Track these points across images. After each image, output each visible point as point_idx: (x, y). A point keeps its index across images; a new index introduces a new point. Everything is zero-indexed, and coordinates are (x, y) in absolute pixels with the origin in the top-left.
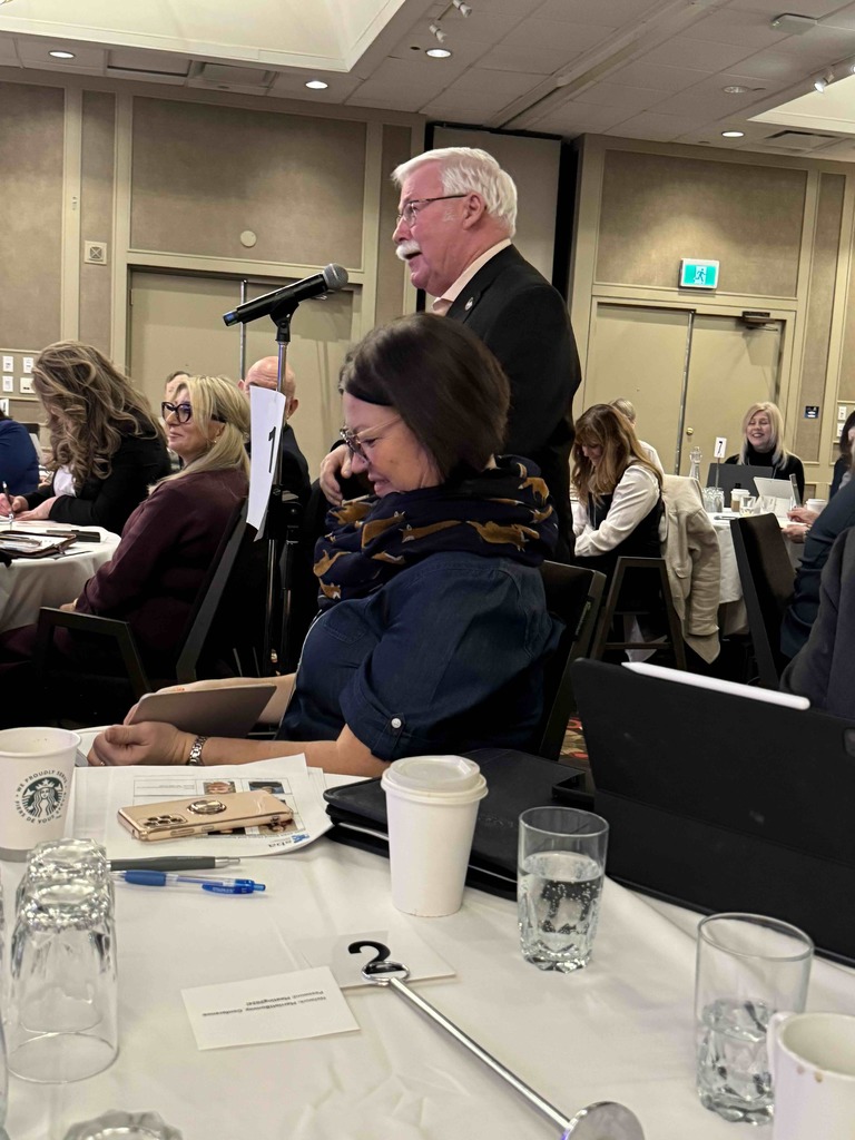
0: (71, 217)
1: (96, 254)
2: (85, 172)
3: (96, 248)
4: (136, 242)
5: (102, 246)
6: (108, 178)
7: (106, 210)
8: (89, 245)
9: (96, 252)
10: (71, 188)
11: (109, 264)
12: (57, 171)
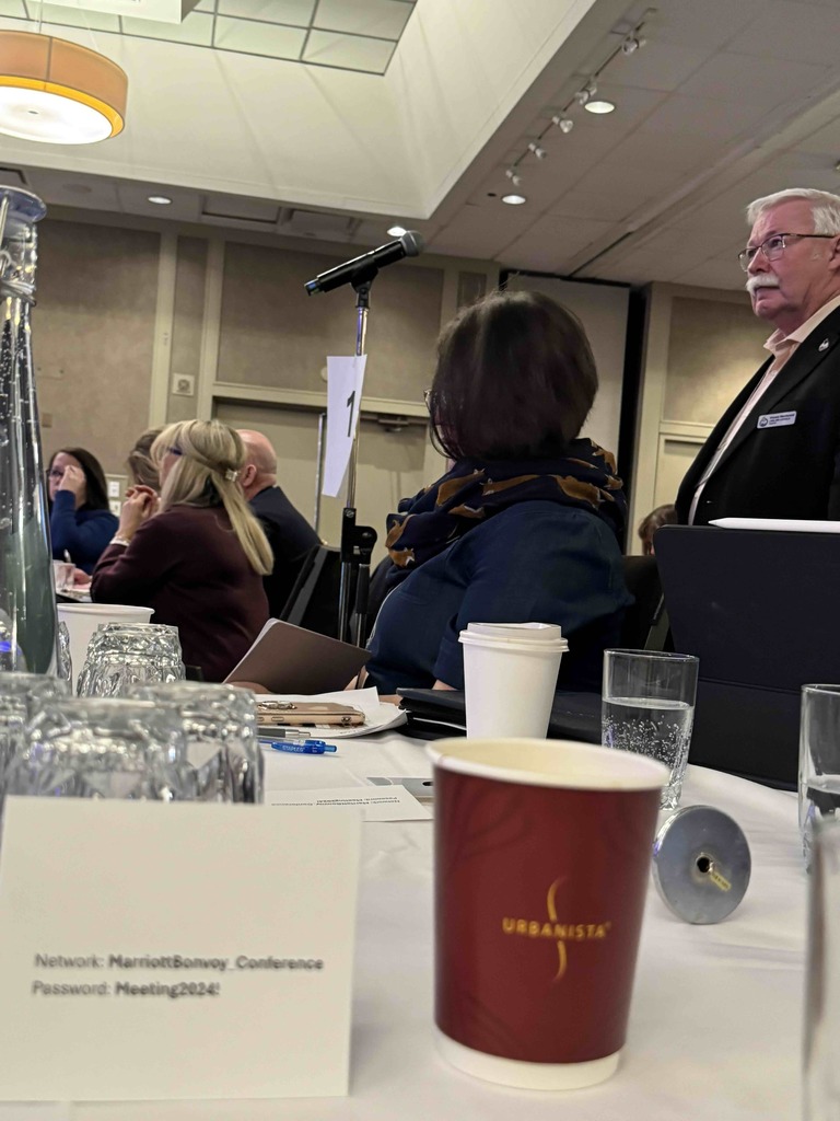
0: (161, 353)
1: (184, 386)
2: (177, 310)
3: (184, 381)
4: (221, 376)
5: (190, 378)
6: (197, 316)
7: (196, 346)
8: (178, 377)
9: (183, 385)
10: (163, 326)
11: (195, 397)
12: (151, 308)
